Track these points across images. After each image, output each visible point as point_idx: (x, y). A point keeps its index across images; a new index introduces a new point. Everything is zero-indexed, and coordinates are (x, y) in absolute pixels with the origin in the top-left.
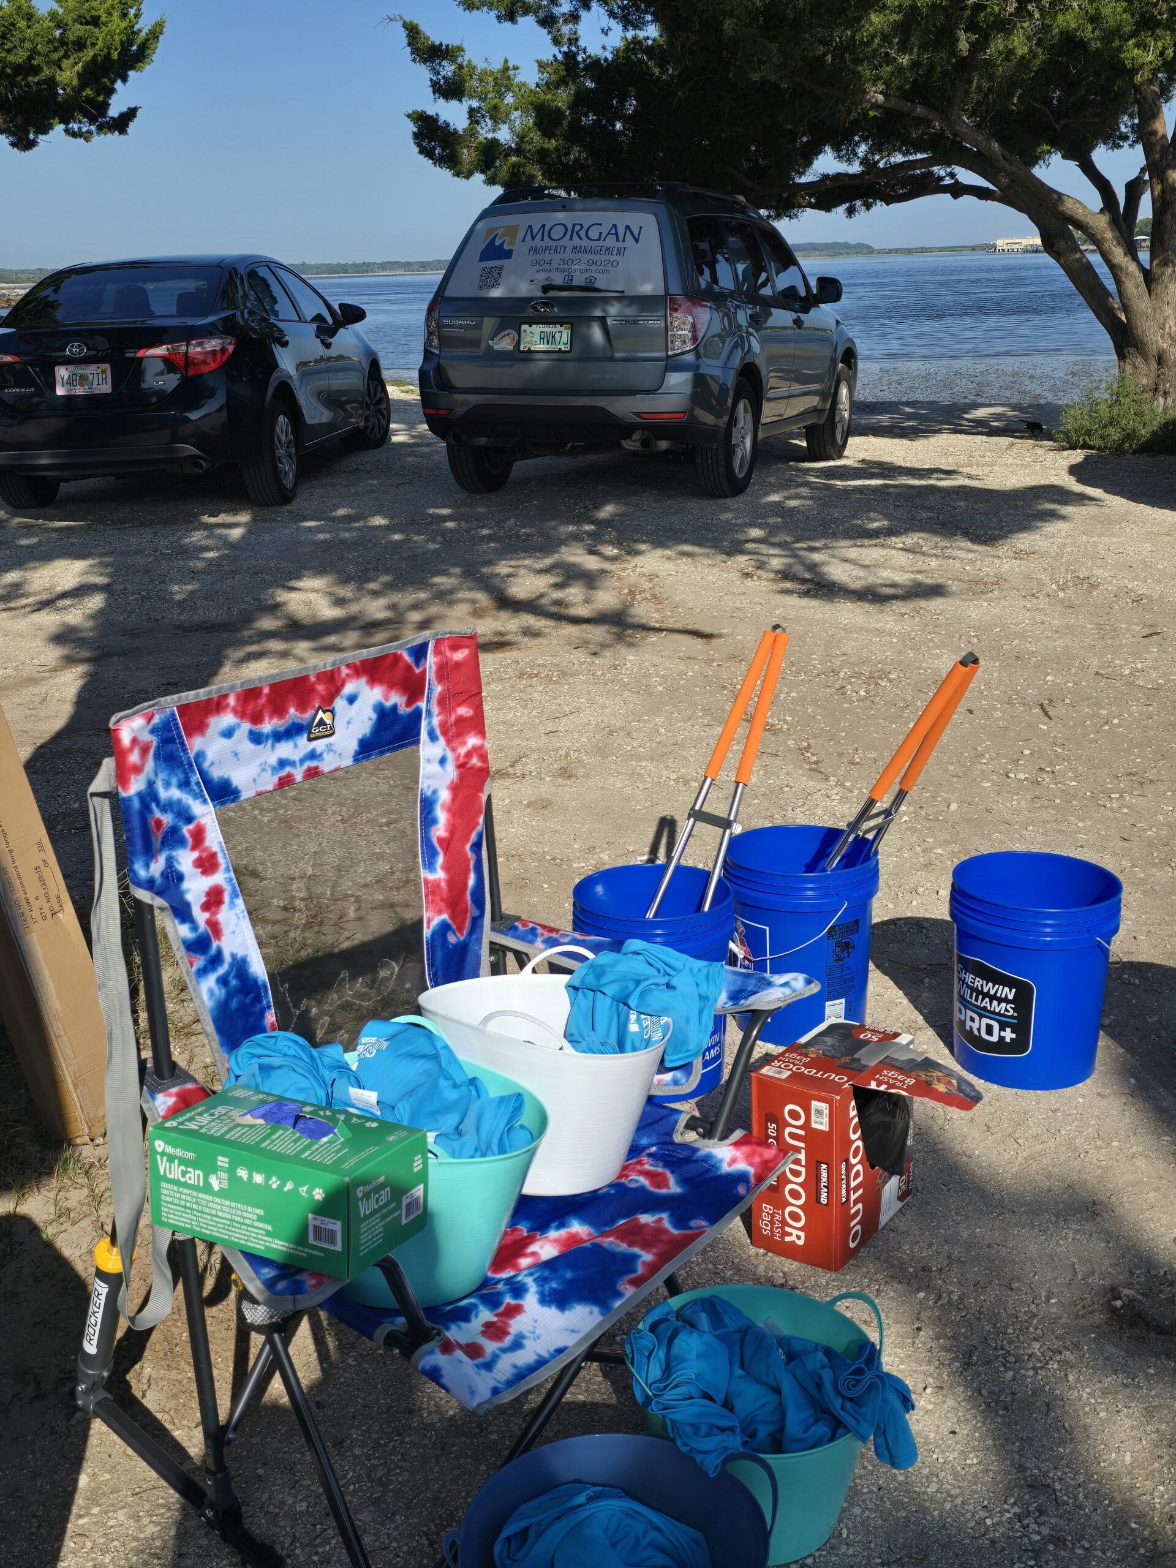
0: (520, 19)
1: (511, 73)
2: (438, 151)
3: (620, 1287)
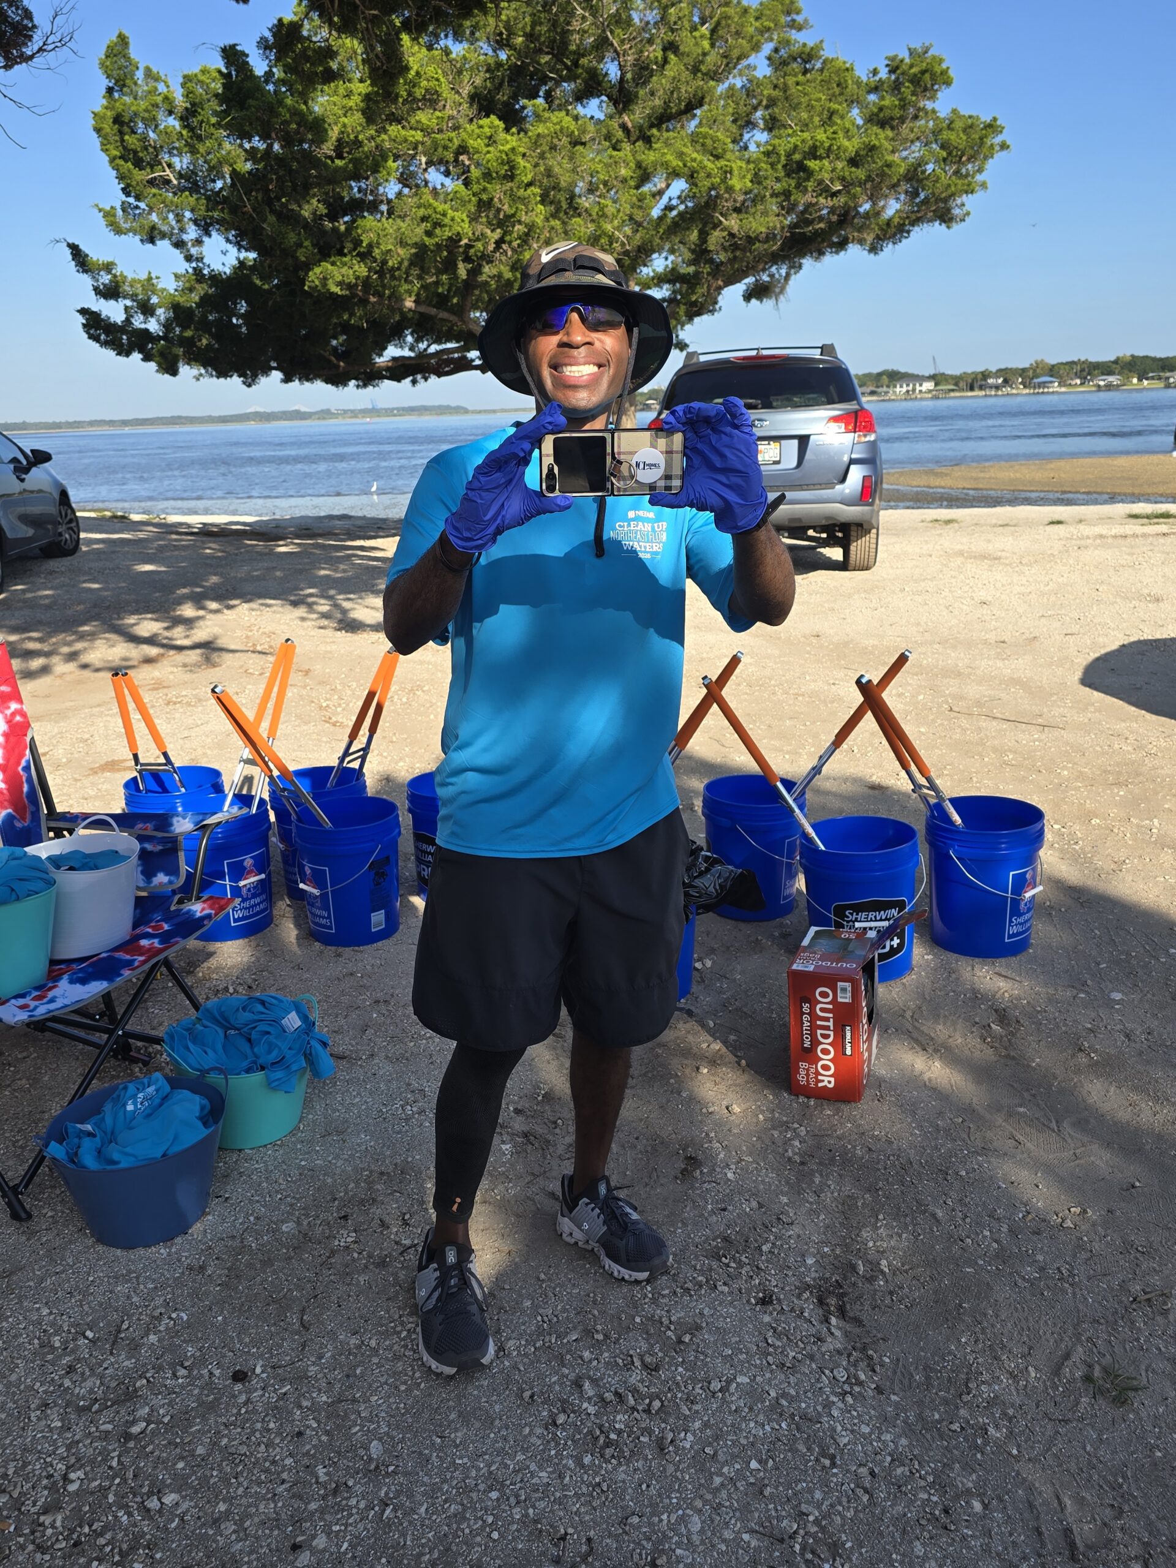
0: (158, 242)
1: (155, 281)
2: (103, 337)
3: (122, 972)
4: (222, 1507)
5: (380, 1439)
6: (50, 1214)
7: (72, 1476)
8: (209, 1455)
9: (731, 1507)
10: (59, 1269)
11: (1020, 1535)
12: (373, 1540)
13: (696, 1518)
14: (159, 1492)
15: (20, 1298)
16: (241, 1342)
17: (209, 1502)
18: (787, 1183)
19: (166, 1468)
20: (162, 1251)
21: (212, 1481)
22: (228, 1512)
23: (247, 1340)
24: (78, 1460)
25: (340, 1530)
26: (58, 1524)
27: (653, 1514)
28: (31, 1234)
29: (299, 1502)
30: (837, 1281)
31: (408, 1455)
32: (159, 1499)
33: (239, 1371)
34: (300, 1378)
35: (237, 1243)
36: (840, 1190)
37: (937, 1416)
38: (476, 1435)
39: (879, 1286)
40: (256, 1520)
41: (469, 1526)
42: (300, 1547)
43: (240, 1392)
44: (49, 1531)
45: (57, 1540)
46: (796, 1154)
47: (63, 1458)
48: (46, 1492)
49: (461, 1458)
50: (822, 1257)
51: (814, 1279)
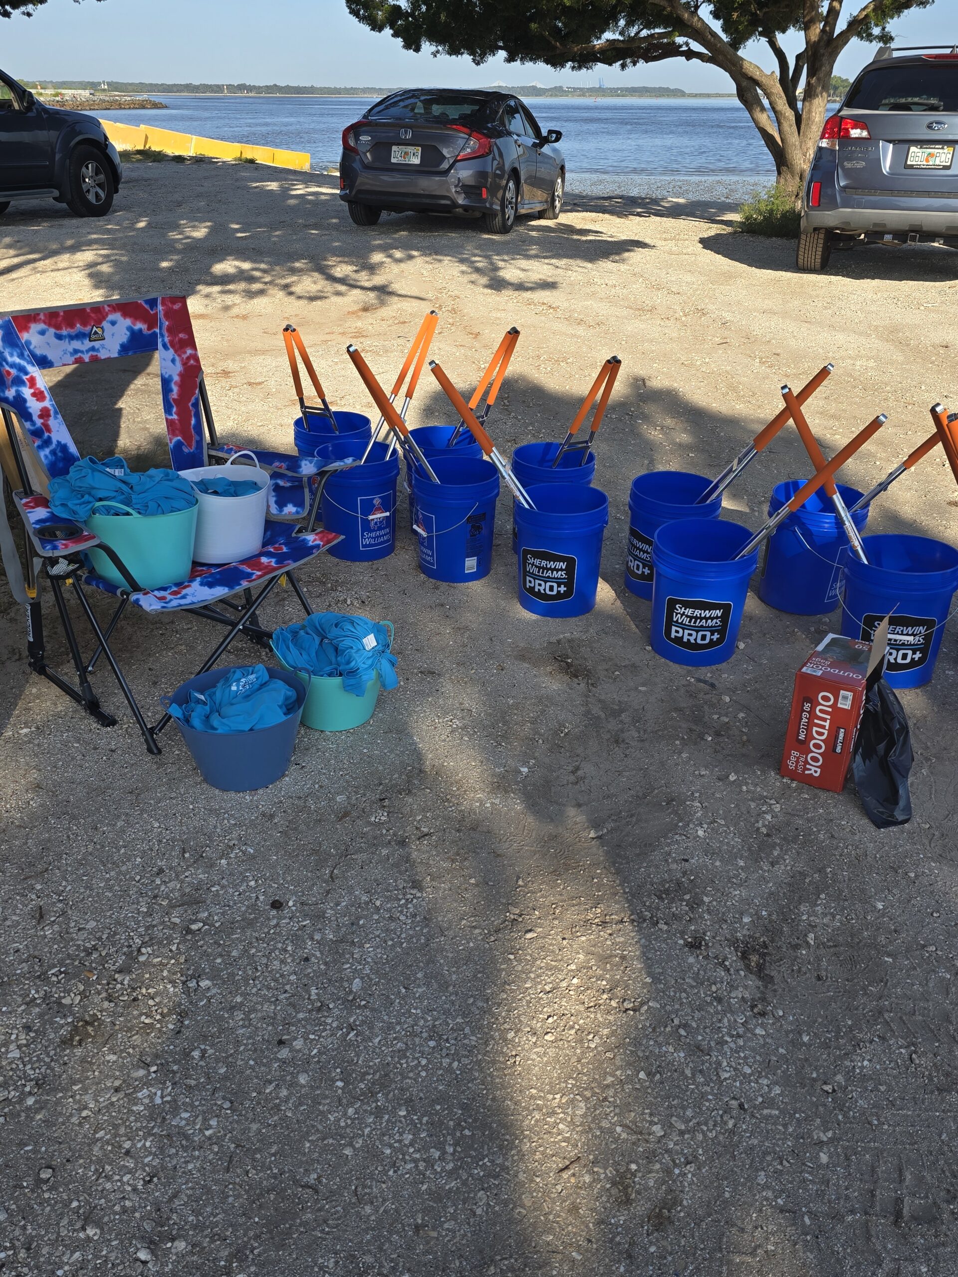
2: (362, 12)
3: (242, 582)
4: (239, 999)
5: (362, 978)
6: (177, 752)
7: (143, 950)
8: (240, 958)
9: (615, 1102)
10: (173, 795)
11: (854, 1191)
12: (335, 1053)
13: (582, 1105)
14: (199, 976)
15: (142, 811)
16: (284, 879)
17: (230, 993)
18: (749, 849)
19: (208, 961)
20: (247, 797)
21: (237, 978)
22: (242, 1004)
23: (289, 878)
24: (151, 939)
25: (314, 1039)
26: (126, 982)
27: (549, 1092)
28: (160, 765)
29: (292, 1009)
30: (764, 942)
31: (378, 995)
32: (197, 983)
33: (277, 901)
34: (318, 917)
35: (301, 803)
36: (793, 866)
37: (814, 1075)
38: (432, 994)
39: (801, 954)
40: (259, 1015)
41: (407, 1062)
42: (284, 1043)
43: (274, 917)
44: (119, 986)
45: (123, 994)
46: (764, 826)
47: (141, 936)
48: (124, 957)
49: (416, 1009)
50: (758, 918)
51: (744, 936)
